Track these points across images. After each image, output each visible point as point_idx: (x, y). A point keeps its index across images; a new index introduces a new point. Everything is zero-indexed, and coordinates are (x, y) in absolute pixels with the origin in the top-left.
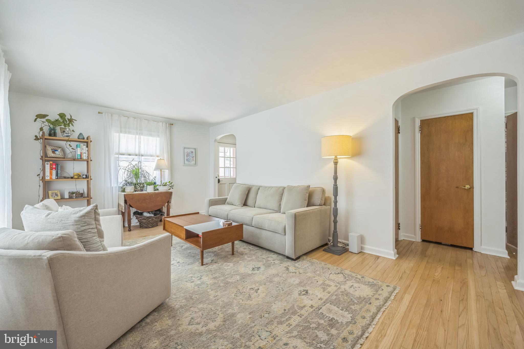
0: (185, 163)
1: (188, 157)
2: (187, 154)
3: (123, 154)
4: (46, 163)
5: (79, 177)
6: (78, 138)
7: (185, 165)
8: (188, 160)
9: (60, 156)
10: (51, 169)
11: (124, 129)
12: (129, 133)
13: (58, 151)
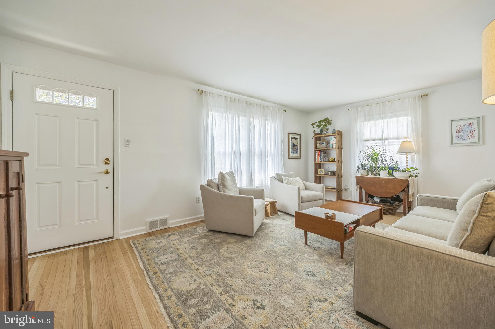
0: (454, 142)
1: (461, 134)
2: (458, 128)
3: (368, 140)
4: (316, 152)
5: (332, 160)
6: (332, 133)
7: (452, 145)
8: (460, 137)
9: (324, 147)
10: (318, 155)
11: (369, 117)
12: (373, 119)
13: (324, 143)
